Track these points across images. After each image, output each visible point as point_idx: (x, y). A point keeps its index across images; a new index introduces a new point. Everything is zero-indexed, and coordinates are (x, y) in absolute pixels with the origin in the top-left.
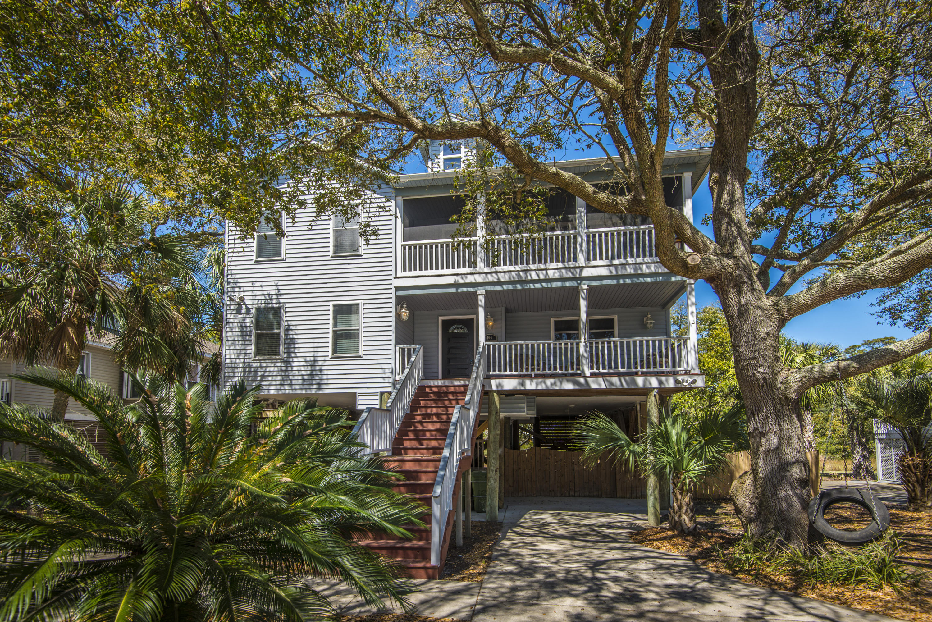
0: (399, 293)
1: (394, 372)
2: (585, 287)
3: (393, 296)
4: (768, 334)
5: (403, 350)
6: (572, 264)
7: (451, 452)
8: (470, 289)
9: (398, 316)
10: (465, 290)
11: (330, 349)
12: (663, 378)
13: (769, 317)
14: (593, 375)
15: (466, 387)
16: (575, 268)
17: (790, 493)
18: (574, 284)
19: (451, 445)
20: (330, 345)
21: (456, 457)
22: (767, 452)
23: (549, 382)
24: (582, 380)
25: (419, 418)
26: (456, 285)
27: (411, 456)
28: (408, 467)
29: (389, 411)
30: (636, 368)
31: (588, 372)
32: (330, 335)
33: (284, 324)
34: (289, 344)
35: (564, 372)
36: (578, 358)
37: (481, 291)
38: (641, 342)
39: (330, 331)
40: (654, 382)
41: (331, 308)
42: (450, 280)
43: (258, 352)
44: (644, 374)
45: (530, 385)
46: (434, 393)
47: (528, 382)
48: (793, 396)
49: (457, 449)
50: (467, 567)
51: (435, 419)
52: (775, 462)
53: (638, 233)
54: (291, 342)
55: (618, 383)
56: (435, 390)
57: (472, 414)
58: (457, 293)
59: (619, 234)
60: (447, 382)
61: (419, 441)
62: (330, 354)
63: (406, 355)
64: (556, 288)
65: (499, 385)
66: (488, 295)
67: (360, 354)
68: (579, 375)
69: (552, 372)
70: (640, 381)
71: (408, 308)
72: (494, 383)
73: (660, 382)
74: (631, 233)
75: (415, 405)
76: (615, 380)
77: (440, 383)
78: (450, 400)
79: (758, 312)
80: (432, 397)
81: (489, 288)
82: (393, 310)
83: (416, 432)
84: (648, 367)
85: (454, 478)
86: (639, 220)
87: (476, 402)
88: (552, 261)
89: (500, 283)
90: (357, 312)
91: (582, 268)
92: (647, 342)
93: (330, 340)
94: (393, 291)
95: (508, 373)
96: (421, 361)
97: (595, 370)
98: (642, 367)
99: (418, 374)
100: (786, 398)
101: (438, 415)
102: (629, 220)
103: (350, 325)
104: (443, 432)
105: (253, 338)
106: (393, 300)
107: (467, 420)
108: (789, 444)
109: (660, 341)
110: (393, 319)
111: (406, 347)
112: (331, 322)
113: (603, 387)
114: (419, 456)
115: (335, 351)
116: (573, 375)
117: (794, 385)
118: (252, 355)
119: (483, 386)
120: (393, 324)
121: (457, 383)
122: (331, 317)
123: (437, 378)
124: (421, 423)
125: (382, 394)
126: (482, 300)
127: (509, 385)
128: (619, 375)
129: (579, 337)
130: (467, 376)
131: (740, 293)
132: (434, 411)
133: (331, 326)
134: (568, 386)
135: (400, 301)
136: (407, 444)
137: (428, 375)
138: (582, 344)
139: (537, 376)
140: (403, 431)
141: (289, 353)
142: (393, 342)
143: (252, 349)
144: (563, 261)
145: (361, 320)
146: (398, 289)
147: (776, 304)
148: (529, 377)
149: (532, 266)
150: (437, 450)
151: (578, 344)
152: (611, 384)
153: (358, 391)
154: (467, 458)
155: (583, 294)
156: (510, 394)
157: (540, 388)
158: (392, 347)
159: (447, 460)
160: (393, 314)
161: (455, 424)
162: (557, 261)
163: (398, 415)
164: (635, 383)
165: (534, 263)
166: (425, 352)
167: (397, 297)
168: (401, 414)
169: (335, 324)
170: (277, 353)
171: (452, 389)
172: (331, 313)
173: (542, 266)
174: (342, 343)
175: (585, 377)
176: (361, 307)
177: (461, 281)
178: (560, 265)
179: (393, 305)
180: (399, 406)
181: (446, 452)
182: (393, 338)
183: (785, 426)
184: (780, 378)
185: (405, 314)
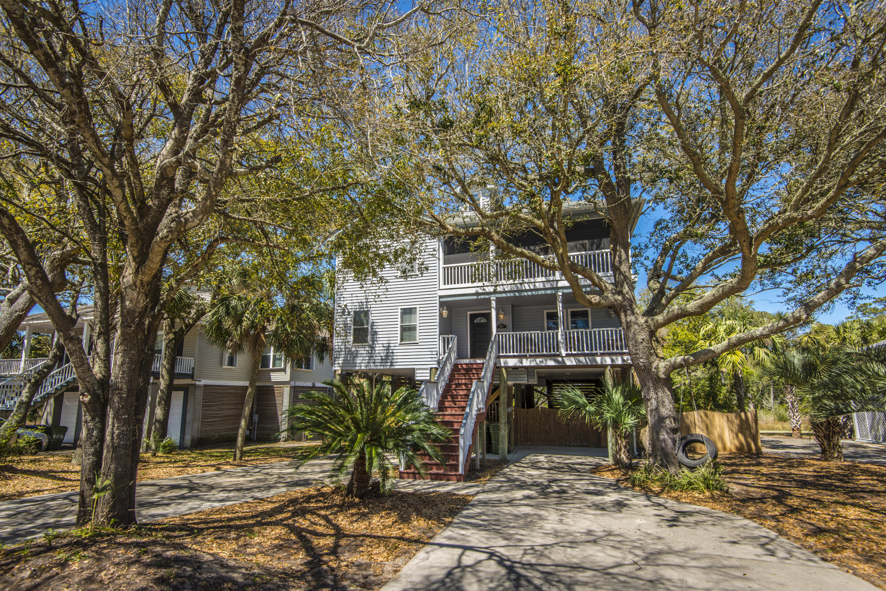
0: (442, 300)
1: (439, 354)
2: (560, 294)
3: (438, 302)
4: (643, 339)
5: (444, 338)
6: (551, 278)
7: (471, 409)
8: (487, 297)
9: (441, 315)
10: (483, 297)
11: (399, 338)
12: (614, 358)
13: (643, 329)
14: (567, 355)
15: (483, 364)
16: (553, 281)
17: (666, 436)
18: (553, 292)
19: (471, 405)
20: (399, 335)
21: (474, 413)
22: (651, 411)
23: (538, 360)
24: (560, 359)
25: (454, 386)
26: (477, 294)
27: (449, 412)
28: (447, 419)
29: (436, 383)
30: (596, 350)
31: (564, 353)
32: (399, 329)
33: (371, 321)
34: (373, 335)
35: (548, 353)
36: (557, 344)
37: (493, 298)
38: (599, 332)
39: (399, 326)
40: (608, 360)
41: (399, 311)
42: (473, 291)
43: (355, 341)
44: (602, 355)
45: (526, 363)
46: (464, 369)
47: (524, 360)
48: (663, 376)
49: (475, 408)
50: (480, 478)
51: (464, 387)
52: (656, 418)
53: (594, 256)
54: (375, 333)
55: (584, 361)
56: (465, 366)
57: (486, 384)
58: (477, 299)
59: (582, 257)
60: (472, 361)
61: (454, 402)
62: (399, 342)
63: (446, 342)
64: (542, 295)
65: (505, 363)
66: (498, 300)
67: (418, 341)
68: (558, 356)
69: (541, 353)
70: (598, 359)
71: (447, 309)
72: (502, 360)
73: (612, 360)
74: (590, 256)
75: (452, 377)
76: (582, 359)
77: (467, 361)
78: (473, 374)
79: (636, 327)
80: (463, 372)
81: (498, 296)
82: (438, 311)
83: (453, 396)
84: (604, 349)
85: (473, 425)
86: (595, 246)
87: (489, 375)
88: (538, 276)
89: (505, 292)
90: (415, 313)
91: (557, 281)
92: (603, 331)
93: (399, 332)
94: (438, 298)
95: (511, 354)
96: (455, 349)
97: (569, 352)
98: (600, 349)
99: (453, 356)
100: (659, 378)
101: (465, 384)
102: (588, 247)
103: (411, 322)
104: (467, 396)
105: (352, 331)
106: (438, 305)
107: (482, 388)
108: (664, 406)
109: (612, 331)
110: (438, 317)
111: (446, 336)
112: (399, 320)
113: (574, 363)
114: (453, 412)
115: (402, 340)
116: (555, 355)
117: (662, 370)
118: (351, 343)
119: (495, 364)
120: (438, 321)
121: (479, 361)
122: (399, 317)
123: (467, 358)
124: (455, 390)
125: (431, 369)
126: (494, 304)
127: (512, 362)
128: (585, 355)
129: (558, 329)
130: (484, 357)
131: (626, 315)
132: (464, 381)
133: (399, 323)
134: (551, 363)
135: (442, 305)
136: (447, 404)
137: (460, 356)
138: (560, 333)
139: (531, 356)
140: (444, 396)
141: (373, 341)
142: (438, 333)
143: (351, 338)
144: (546, 276)
145: (418, 319)
146: (440, 297)
147: (646, 322)
148: (525, 357)
149: (526, 280)
150: (464, 408)
151: (557, 334)
152: (579, 361)
153: (416, 367)
154: (483, 413)
155: (560, 299)
156: (515, 368)
157: (532, 364)
158: (437, 337)
159: (468, 414)
160: (438, 314)
161: (474, 393)
162: (542, 276)
163: (442, 385)
164: (595, 361)
165: (527, 277)
166: (458, 340)
167: (440, 302)
168: (443, 383)
169: (402, 322)
170: (366, 341)
171: (475, 366)
172: (399, 314)
173: (532, 280)
174: (406, 334)
175: (562, 357)
176: (418, 310)
177: (480, 291)
178: (544, 279)
179: (438, 308)
180: (442, 378)
181: (467, 410)
182: (438, 330)
183: (660, 394)
184: (654, 365)
185: (445, 313)
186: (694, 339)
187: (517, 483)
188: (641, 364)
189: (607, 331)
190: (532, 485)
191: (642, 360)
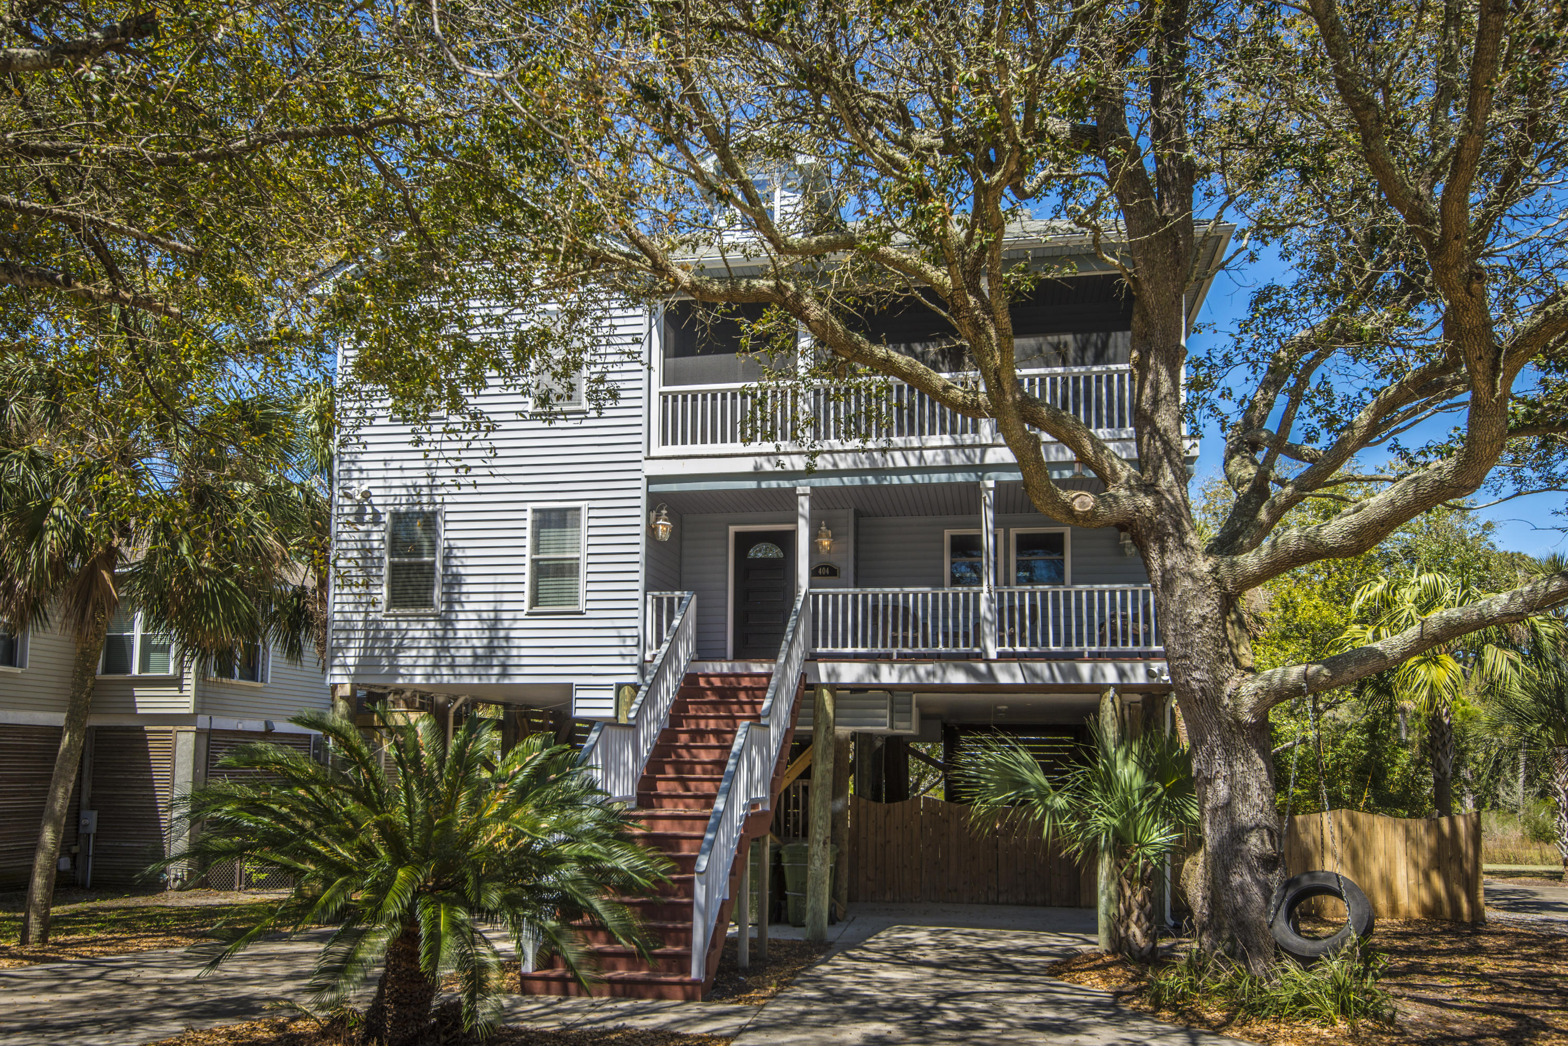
0: (655, 488)
1: (641, 643)
2: (991, 484)
3: (642, 493)
4: (1204, 618)
5: (659, 600)
6: (968, 439)
7: (729, 803)
8: (786, 484)
9: (651, 531)
10: (774, 484)
11: (526, 597)
12: (1127, 666)
13: (1203, 590)
14: (1002, 656)
15: (768, 676)
16: (972, 446)
17: (1248, 878)
18: (972, 477)
19: (729, 792)
20: (526, 588)
21: (739, 812)
22: (1215, 810)
23: (922, 669)
24: (982, 667)
25: (684, 738)
26: (758, 474)
27: (668, 809)
28: (661, 828)
29: (633, 727)
30: (1080, 643)
31: (993, 653)
32: (527, 569)
33: (442, 544)
34: (450, 585)
35: (951, 649)
36: (977, 626)
37: (803, 487)
38: (1090, 594)
39: (527, 561)
40: (1110, 674)
41: (529, 515)
42: (746, 465)
43: (395, 600)
44: (1096, 657)
45: (888, 675)
46: (714, 689)
47: (884, 668)
48: (1248, 718)
49: (741, 799)
50: (749, 990)
51: (713, 741)
52: (1226, 828)
53: (1087, 380)
54: (454, 581)
55: (1047, 673)
56: (717, 682)
57: (774, 732)
58: (759, 490)
59: (1054, 382)
60: (739, 667)
61: (684, 782)
62: (526, 606)
63: (664, 611)
64: (940, 485)
65: (832, 673)
66: (816, 495)
67: (581, 607)
68: (978, 657)
69: (930, 650)
70: (1085, 669)
71: (670, 516)
72: (823, 667)
73: (1122, 674)
74: (1076, 380)
75: (678, 712)
76: (1041, 667)
77: (724, 667)
78: (741, 703)
79: (1188, 583)
80: (711, 697)
81: (818, 482)
82: (642, 521)
83: (679, 766)
84: (1102, 643)
85: (733, 846)
86: (1090, 354)
87: (784, 707)
88: (932, 432)
89: (837, 473)
90: (576, 524)
91: (984, 447)
92: (1101, 593)
93: (527, 579)
94: (642, 484)
95: (849, 650)
96: (691, 630)
97: (1007, 648)
98: (1091, 643)
99: (685, 651)
100: (1238, 722)
101: (717, 733)
102: (1071, 353)
103: (562, 549)
104: (721, 764)
105: (385, 571)
106: (642, 502)
107: (764, 743)
108: (1245, 798)
109: (1123, 593)
110: (642, 539)
111: (666, 595)
112: (528, 542)
113: (1020, 680)
114: (681, 810)
115: (535, 602)
116: (968, 656)
117: (1248, 701)
118: (383, 606)
119: (804, 676)
120: (641, 549)
121: (757, 668)
122: (528, 533)
123: (723, 658)
124: (687, 747)
125: (619, 687)
126: (804, 505)
127: (850, 673)
128: (1049, 657)
129: (980, 583)
130: (773, 657)
131: (1163, 551)
132: (712, 724)
133: (527, 551)
134: (958, 677)
135: (655, 502)
136: (662, 787)
137: (704, 652)
138: (984, 596)
139: (903, 657)
140: (655, 765)
141: (450, 603)
142: (640, 586)
143: (383, 593)
144: (953, 431)
145: (584, 541)
146: (651, 480)
147: (1215, 570)
148: (887, 658)
149: (898, 441)
150: (709, 800)
151: (977, 596)
152: (1035, 674)
153: (575, 680)
154: (764, 814)
155: (989, 498)
156: (857, 689)
157: (905, 680)
158: (639, 595)
159: (720, 817)
160: (642, 530)
161: (739, 757)
162: (943, 431)
163: (649, 732)
164: (1076, 673)
165: (900, 433)
166: (699, 607)
167: (650, 495)
168: (654, 729)
169: (536, 548)
170: (428, 603)
171: (746, 682)
172: (528, 524)
173: (915, 442)
174: (548, 584)
175: (988, 661)
176: (584, 515)
177: (768, 467)
178: (947, 440)
179: (642, 512)
180: (650, 715)
181: (720, 804)
182: (640, 577)
183: (1238, 768)
184: (1228, 688)
185: (664, 528)
186: (1338, 621)
187: (851, 1003)
188: (1195, 685)
189: (1113, 593)
190: (890, 1008)
191: (1197, 675)
